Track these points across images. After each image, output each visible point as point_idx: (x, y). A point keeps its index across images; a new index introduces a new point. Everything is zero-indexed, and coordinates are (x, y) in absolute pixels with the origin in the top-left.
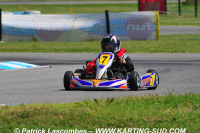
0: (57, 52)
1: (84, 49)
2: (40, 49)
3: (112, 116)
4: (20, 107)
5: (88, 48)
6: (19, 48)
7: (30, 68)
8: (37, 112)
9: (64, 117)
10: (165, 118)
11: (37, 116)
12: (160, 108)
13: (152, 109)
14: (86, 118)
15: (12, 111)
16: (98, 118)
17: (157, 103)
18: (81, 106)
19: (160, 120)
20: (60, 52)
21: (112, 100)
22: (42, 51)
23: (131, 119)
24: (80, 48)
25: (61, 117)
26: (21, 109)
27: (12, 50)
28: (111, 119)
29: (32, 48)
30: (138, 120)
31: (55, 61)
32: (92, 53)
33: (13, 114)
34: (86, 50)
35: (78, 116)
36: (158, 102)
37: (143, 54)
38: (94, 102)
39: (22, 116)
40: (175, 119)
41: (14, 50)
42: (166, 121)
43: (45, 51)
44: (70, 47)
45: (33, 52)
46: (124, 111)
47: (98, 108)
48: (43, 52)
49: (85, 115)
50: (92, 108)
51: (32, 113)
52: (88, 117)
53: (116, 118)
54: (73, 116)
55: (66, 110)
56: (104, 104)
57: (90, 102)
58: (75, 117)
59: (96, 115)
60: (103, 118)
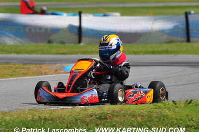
1: (163, 51)
3: (190, 117)
8: (116, 113)
9: (142, 119)
11: (115, 118)
14: (164, 120)
15: (90, 112)
16: (176, 119)
18: (160, 107)
20: (139, 54)
21: (190, 102)
24: (160, 50)
25: (139, 119)
26: (100, 110)
28: (189, 120)
32: (171, 55)
33: (91, 116)
35: (156, 117)
38: (172, 103)
39: (100, 118)
44: (150, 49)
47: (177, 109)
49: (163, 116)
50: (170, 110)
51: (110, 115)
52: (166, 118)
53: (194, 119)
54: (151, 117)
55: (145, 112)
56: (183, 106)
57: (168, 104)
58: (153, 119)
59: (174, 117)
60: (181, 120)
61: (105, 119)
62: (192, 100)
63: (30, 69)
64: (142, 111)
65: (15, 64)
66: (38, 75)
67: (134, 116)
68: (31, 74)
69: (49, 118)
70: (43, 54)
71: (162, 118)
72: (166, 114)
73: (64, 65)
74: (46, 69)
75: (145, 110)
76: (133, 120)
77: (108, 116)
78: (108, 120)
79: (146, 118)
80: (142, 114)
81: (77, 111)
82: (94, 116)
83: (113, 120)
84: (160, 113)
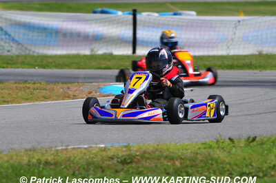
1: (244, 65)
3: (249, 161)
4: (124, 149)
5: (251, 64)
8: (146, 155)
9: (181, 164)
11: (144, 163)
14: (212, 164)
15: (112, 154)
16: (230, 164)
18: (210, 147)
21: (254, 139)
23: (274, 166)
24: (240, 64)
25: (177, 163)
26: (125, 151)
28: (247, 166)
32: (255, 71)
33: (113, 159)
34: (248, 66)
35: (201, 161)
38: (228, 141)
39: (124, 162)
44: (226, 63)
46: (267, 154)
47: (234, 149)
49: (212, 159)
50: (225, 151)
51: (139, 157)
52: (217, 162)
53: (254, 164)
54: (194, 161)
55: (188, 153)
56: (243, 145)
57: (223, 142)
58: (197, 163)
59: (227, 160)
60: (237, 165)
61: (129, 163)
62: (256, 137)
63: (53, 90)
64: (185, 152)
65: (34, 83)
66: (63, 99)
67: (172, 159)
68: (55, 98)
69: (52, 162)
70: (79, 68)
71: (210, 162)
72: (216, 156)
73: (102, 85)
74: (76, 91)
75: (189, 151)
76: (168, 165)
77: (136, 160)
78: (133, 165)
79: (188, 162)
80: (183, 157)
81: (94, 151)
82: (116, 159)
83: (140, 165)
84: (209, 155)
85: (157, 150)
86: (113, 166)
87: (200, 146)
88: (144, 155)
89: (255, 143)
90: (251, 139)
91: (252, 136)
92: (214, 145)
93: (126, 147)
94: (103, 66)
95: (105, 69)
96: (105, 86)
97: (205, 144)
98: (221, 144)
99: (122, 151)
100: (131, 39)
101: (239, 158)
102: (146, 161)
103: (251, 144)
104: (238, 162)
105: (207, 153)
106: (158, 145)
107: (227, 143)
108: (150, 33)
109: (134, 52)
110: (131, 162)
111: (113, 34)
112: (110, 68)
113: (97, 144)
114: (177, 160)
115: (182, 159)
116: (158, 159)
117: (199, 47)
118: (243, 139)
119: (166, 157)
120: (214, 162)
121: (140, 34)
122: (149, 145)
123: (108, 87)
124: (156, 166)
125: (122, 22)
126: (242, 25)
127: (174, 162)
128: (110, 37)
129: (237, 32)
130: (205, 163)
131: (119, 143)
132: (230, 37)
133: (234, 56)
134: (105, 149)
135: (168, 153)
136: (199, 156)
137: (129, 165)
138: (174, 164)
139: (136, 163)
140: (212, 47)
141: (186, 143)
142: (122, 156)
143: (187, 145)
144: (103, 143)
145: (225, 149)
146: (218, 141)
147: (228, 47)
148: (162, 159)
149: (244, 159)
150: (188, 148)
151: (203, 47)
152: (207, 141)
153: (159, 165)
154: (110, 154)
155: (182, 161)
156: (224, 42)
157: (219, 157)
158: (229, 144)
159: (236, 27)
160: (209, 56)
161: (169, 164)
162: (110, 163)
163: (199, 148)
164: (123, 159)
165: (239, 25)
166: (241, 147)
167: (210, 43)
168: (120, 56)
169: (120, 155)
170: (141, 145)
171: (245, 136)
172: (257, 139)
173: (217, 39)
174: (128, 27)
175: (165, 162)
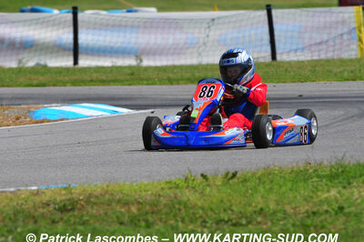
0: (172, 84)
2: (142, 80)
3: (228, 204)
4: (63, 192)
6: (104, 78)
7: (116, 114)
8: (92, 200)
9: (139, 210)
10: (325, 207)
11: (89, 209)
12: (320, 188)
13: (303, 191)
14: (180, 210)
15: (47, 199)
16: (203, 209)
17: (315, 179)
18: (177, 187)
19: (315, 210)
20: (178, 84)
21: (234, 175)
22: (145, 82)
23: (262, 209)
25: (134, 209)
26: (64, 195)
27: (92, 81)
28: (225, 210)
29: (128, 77)
30: (275, 213)
31: (166, 100)
33: (48, 205)
35: (165, 205)
36: (318, 176)
37: (328, 83)
38: (201, 178)
39: (63, 209)
40: (341, 208)
41: (96, 81)
42: (327, 211)
43: (150, 82)
45: (130, 85)
46: (252, 194)
47: (208, 189)
48: (148, 84)
49: (180, 203)
50: (196, 191)
51: (82, 203)
52: (185, 207)
53: (234, 208)
54: (156, 206)
55: (148, 196)
56: (220, 183)
57: (194, 180)
58: (159, 208)
59: (200, 204)
60: (212, 210)
61: (71, 210)
62: (236, 172)
64: (143, 194)
67: (127, 204)
70: (2, 86)
71: (177, 206)
72: (185, 199)
73: (33, 107)
75: (149, 193)
76: (121, 212)
77: (79, 206)
78: (76, 213)
79: (148, 207)
80: (141, 201)
81: (23, 196)
82: (52, 206)
83: (85, 213)
84: (175, 197)
85: (106, 192)
86: (49, 215)
87: (163, 186)
88: (90, 199)
89: (235, 180)
90: (230, 175)
91: (232, 171)
92: (182, 184)
93: (65, 189)
94: (35, 82)
95: (37, 86)
96: (38, 108)
97: (170, 182)
98: (191, 182)
99: (60, 194)
100: (72, 46)
101: (215, 200)
102: (92, 207)
103: (231, 181)
104: (214, 206)
105: (172, 195)
106: (108, 186)
107: (199, 181)
108: (96, 38)
109: (76, 62)
110: (73, 209)
111: (47, 40)
112: (44, 85)
113: (27, 186)
114: (133, 204)
115: (139, 203)
116: (108, 205)
117: (161, 54)
118: (220, 176)
119: (119, 201)
120: (182, 207)
121: (83, 38)
122: (96, 185)
123: (42, 110)
124: (106, 214)
125: (59, 24)
126: (218, 24)
127: (129, 209)
128: (44, 43)
129: (211, 33)
130: (170, 208)
131: (56, 184)
132: (201, 41)
133: (208, 65)
134: (37, 193)
135: (121, 196)
136: (162, 199)
137: (71, 213)
138: (129, 211)
139: (80, 209)
140: (179, 54)
141: (146, 183)
142: (61, 202)
143: (146, 186)
144: (35, 184)
145: (196, 189)
146: (186, 179)
147: (200, 54)
148: (114, 204)
149: (222, 201)
150: (148, 188)
151: (167, 54)
152: (173, 179)
153: (110, 213)
154: (45, 198)
155: (140, 206)
156: (194, 47)
157: (189, 200)
158: (202, 182)
159: (209, 27)
160: (174, 67)
161: (123, 210)
162: (45, 210)
163: (162, 189)
164: (62, 205)
165: (213, 24)
166: (217, 186)
167: (175, 49)
168: (57, 68)
169: (58, 200)
170: (86, 186)
171: (222, 171)
172: (238, 175)
173: (186, 43)
174: (66, 30)
175: (118, 208)
